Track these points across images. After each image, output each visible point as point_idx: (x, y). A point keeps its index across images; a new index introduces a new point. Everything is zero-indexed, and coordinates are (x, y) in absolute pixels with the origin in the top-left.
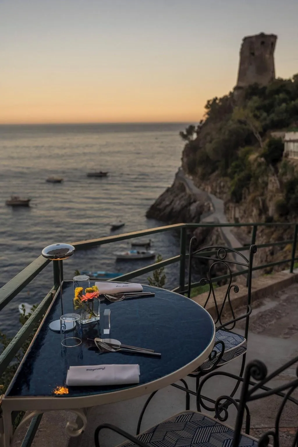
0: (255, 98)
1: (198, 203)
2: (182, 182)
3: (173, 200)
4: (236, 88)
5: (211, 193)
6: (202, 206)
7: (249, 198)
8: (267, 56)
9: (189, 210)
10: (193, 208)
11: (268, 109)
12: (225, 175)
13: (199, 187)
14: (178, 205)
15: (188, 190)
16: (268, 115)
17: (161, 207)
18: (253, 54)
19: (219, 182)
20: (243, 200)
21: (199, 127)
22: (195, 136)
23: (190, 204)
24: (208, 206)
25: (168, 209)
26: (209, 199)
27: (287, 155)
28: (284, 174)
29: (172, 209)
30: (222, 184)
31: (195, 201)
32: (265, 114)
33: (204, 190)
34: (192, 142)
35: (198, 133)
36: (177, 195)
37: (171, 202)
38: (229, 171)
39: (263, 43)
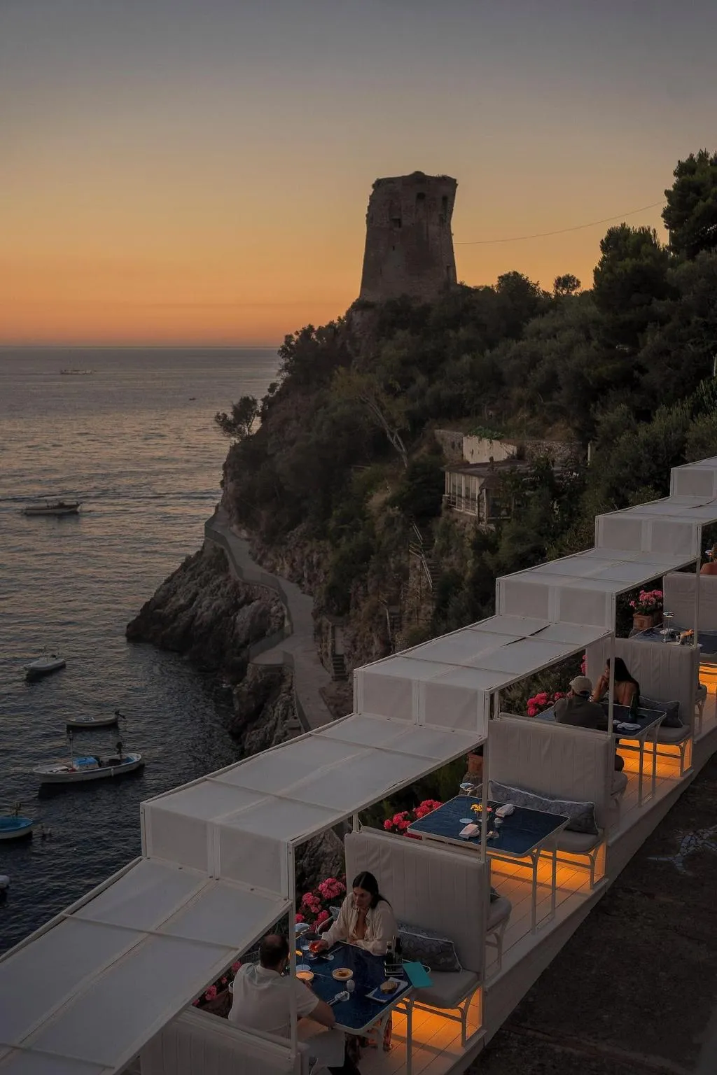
0: (401, 334)
1: (255, 604)
2: (219, 546)
3: (196, 594)
4: (359, 306)
5: (291, 578)
6: (265, 614)
7: (365, 607)
8: (434, 229)
9: (234, 624)
10: (244, 617)
11: (431, 364)
12: (322, 534)
13: (260, 563)
14: (206, 608)
15: (233, 572)
16: (431, 382)
17: (166, 610)
18: (398, 222)
19: (307, 551)
20: (352, 612)
21: (265, 400)
22: (256, 424)
23: (237, 607)
24: (279, 615)
25: (184, 618)
26: (283, 597)
27: (451, 505)
28: (445, 551)
29: (193, 617)
30: (315, 557)
31: (249, 601)
32: (421, 380)
33: (272, 569)
34: (247, 439)
35: (264, 417)
36: (207, 581)
37: (192, 600)
38: (332, 524)
39: (421, 196)
